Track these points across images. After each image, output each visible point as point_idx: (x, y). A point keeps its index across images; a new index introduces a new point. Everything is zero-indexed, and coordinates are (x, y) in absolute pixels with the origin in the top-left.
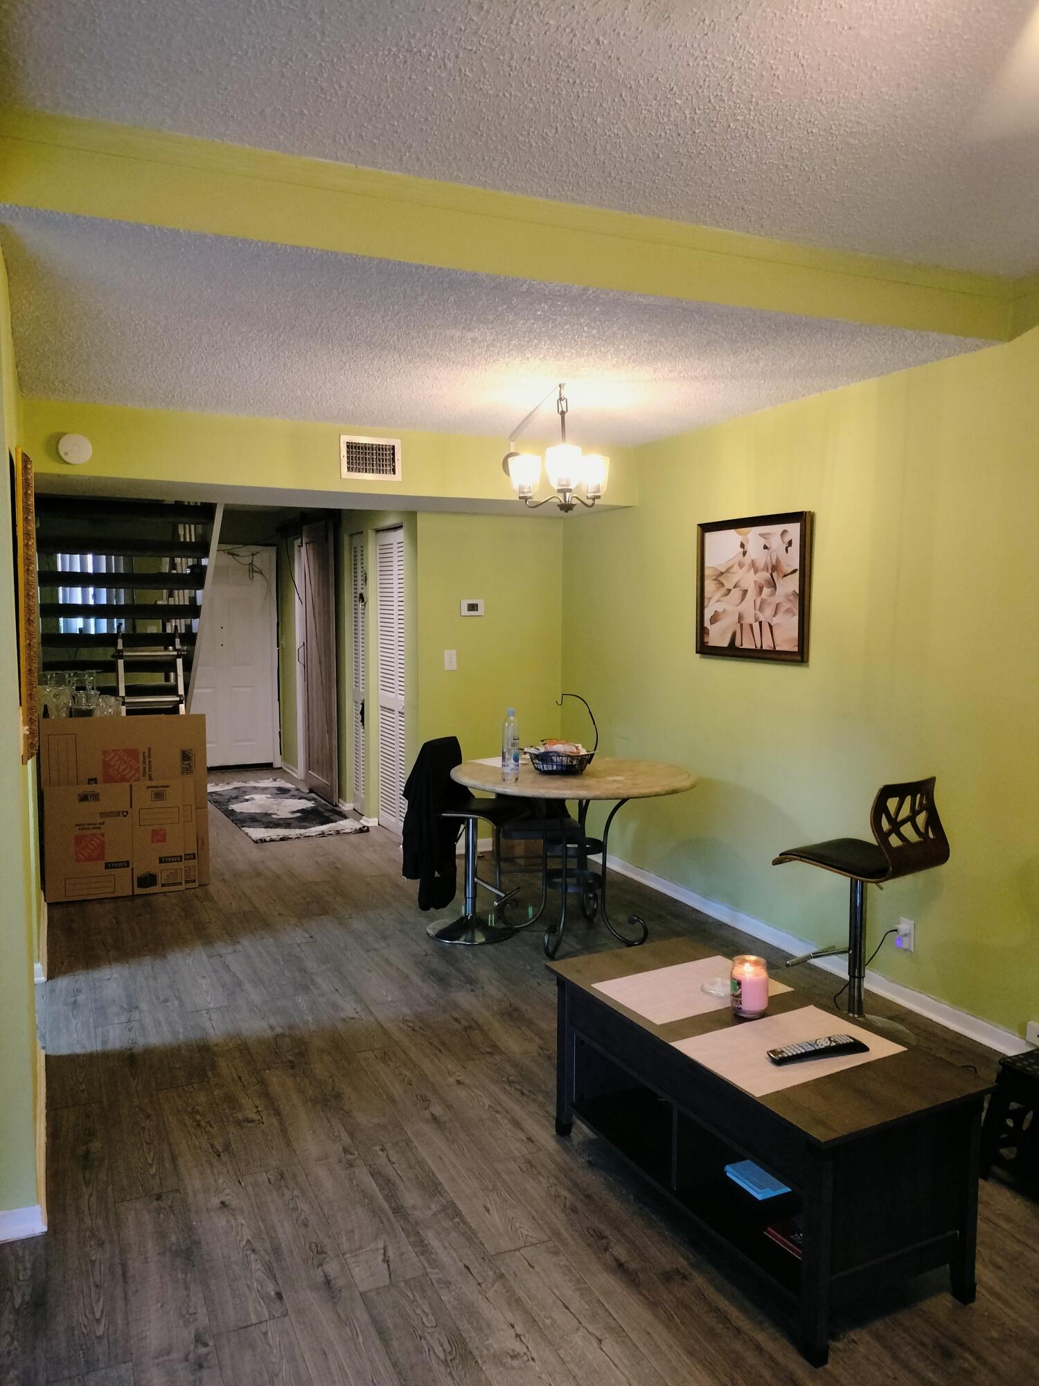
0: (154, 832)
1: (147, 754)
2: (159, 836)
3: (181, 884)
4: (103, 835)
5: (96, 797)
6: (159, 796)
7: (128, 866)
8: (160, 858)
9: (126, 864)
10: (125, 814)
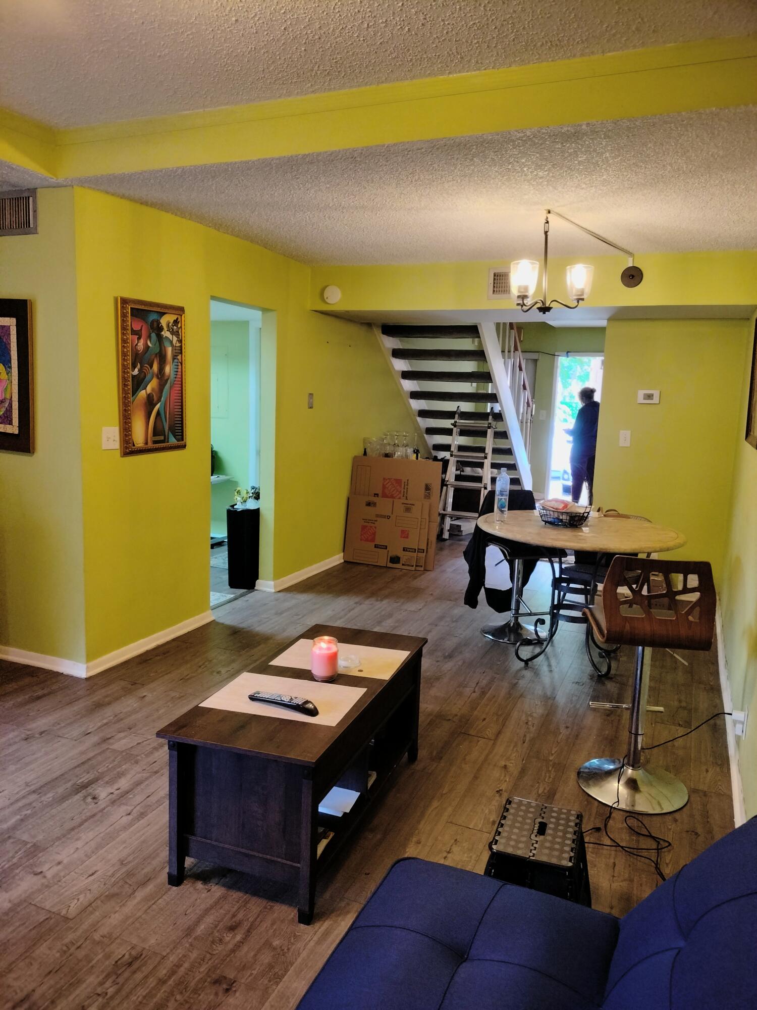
0: (403, 532)
1: (406, 484)
2: (405, 534)
3: (413, 566)
4: (375, 527)
5: (375, 504)
6: (408, 510)
7: (386, 549)
8: (404, 548)
9: (386, 547)
10: (389, 517)
